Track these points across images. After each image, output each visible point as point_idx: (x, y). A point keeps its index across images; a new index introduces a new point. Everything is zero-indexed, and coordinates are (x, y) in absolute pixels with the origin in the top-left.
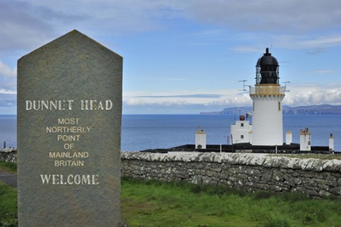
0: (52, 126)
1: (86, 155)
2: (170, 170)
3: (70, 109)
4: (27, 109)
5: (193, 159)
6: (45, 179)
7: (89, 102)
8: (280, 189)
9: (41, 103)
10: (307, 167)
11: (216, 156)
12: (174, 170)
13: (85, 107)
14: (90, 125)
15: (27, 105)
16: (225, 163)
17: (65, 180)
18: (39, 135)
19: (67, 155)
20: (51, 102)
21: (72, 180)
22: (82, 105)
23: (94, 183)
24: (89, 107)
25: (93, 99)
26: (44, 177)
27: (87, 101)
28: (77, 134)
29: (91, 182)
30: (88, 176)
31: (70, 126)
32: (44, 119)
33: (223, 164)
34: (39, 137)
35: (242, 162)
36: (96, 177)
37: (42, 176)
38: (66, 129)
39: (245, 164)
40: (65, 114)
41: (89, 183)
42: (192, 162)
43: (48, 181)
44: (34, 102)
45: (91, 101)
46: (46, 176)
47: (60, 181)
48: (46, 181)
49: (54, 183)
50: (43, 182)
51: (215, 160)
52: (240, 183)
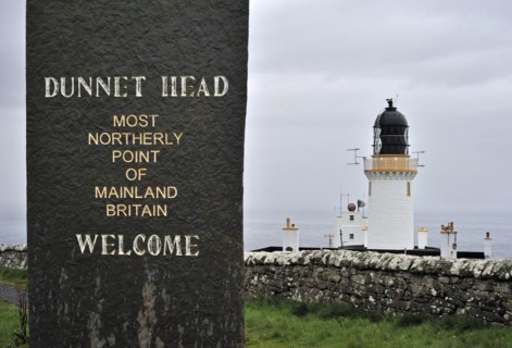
0: (100, 131)
1: (172, 193)
2: (256, 278)
3: (139, 94)
4: (48, 95)
5: (294, 261)
6: (85, 243)
7: (179, 81)
8: (438, 310)
9: (76, 82)
10: (484, 273)
11: (332, 256)
12: (263, 279)
13: (169, 92)
14: (179, 128)
15: (47, 88)
16: (347, 267)
17: (128, 246)
18: (74, 149)
19: (133, 193)
20: (99, 81)
21: (142, 245)
22: (164, 88)
23: (188, 254)
24: (179, 90)
25: (186, 74)
26: (84, 239)
27: (174, 79)
28: (153, 147)
29: (183, 251)
30: (177, 238)
31: (138, 131)
32: (84, 116)
33: (344, 269)
34: (72, 154)
35: (374, 264)
36: (193, 241)
37: (79, 236)
38: (130, 138)
39: (380, 269)
40: (128, 105)
41: (178, 253)
42: (293, 265)
43: (91, 249)
44: (63, 80)
45: (183, 79)
46: (88, 237)
47: (116, 248)
48: (87, 247)
49: (104, 253)
50: (83, 249)
51: (330, 262)
52: (371, 299)
